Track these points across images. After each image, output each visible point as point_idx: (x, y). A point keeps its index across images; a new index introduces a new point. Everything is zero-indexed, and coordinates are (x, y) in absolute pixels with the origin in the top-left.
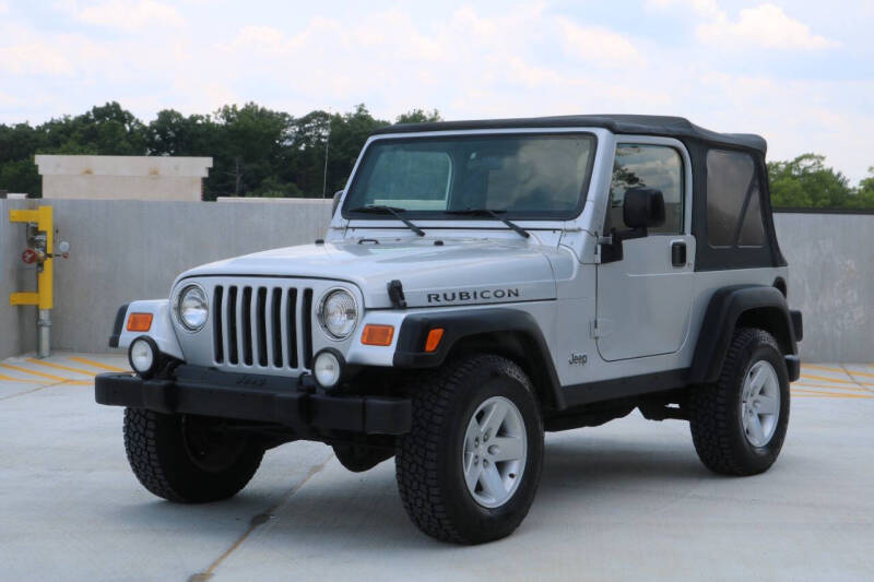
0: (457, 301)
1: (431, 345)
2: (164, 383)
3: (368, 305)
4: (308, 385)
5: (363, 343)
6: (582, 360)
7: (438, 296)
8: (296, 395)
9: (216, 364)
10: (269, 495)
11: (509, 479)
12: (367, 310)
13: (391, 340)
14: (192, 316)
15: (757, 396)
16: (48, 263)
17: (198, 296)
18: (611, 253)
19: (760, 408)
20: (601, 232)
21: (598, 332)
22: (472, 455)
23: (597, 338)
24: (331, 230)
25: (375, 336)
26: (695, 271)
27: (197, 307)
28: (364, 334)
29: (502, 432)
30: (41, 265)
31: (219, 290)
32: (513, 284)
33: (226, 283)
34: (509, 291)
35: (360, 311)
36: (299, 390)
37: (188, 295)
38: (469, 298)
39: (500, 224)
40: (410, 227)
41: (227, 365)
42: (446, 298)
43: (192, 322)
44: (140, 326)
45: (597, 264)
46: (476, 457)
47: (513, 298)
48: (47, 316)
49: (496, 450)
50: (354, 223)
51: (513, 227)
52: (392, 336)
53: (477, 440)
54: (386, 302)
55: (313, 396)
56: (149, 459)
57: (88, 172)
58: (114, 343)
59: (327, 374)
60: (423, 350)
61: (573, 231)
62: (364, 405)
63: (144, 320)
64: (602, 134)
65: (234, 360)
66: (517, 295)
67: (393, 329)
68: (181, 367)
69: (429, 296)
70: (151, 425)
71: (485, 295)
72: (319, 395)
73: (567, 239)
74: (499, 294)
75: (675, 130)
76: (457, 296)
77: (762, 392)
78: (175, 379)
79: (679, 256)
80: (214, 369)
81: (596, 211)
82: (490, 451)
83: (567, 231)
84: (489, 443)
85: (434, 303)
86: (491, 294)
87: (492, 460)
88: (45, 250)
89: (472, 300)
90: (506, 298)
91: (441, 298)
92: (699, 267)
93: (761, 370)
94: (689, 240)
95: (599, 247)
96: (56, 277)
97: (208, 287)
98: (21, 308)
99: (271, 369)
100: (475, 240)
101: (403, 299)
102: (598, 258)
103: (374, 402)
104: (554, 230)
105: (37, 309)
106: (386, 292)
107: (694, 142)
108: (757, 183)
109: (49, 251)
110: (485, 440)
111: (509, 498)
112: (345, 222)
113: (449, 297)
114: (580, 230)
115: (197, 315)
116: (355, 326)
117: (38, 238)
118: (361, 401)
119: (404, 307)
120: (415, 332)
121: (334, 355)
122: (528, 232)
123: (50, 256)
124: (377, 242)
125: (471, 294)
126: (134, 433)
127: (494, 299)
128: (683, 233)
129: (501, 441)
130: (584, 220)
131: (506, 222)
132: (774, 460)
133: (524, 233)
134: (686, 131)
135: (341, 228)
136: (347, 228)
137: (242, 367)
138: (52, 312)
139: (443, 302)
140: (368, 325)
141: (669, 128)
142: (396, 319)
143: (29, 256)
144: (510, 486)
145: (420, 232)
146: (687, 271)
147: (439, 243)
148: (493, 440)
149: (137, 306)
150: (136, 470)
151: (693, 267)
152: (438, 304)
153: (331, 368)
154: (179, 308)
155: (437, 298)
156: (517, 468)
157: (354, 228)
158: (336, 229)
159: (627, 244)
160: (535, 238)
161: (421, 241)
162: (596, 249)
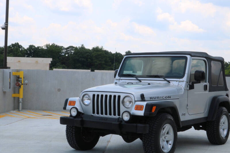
1: (153, 110)
2: (80, 119)
3: (136, 100)
4: (121, 120)
5: (135, 110)
7: (152, 98)
8: (118, 123)
9: (93, 114)
10: (101, 148)
11: (169, 145)
12: (135, 101)
13: (143, 109)
14: (86, 102)
15: (222, 124)
16: (22, 86)
17: (88, 97)
18: (191, 87)
19: (223, 127)
20: (189, 82)
21: (188, 107)
22: (161, 139)
23: (188, 109)
24: (115, 80)
25: (138, 108)
26: (209, 92)
27: (88, 100)
28: (135, 107)
29: (168, 133)
30: (20, 86)
31: (94, 95)
32: (169, 95)
33: (96, 94)
34: (169, 97)
35: (134, 101)
36: (118, 122)
37: (85, 96)
39: (162, 79)
40: (138, 79)
41: (96, 115)
42: (154, 98)
43: (86, 103)
44: (72, 104)
45: (188, 90)
46: (162, 139)
47: (169, 98)
48: (21, 100)
49: (166, 138)
50: (121, 78)
51: (166, 80)
52: (143, 108)
53: (162, 135)
54: (140, 99)
55: (122, 123)
56: (73, 139)
57: (19, 62)
58: (65, 108)
59: (126, 118)
60: (152, 112)
61: (182, 81)
62: (137, 126)
63: (73, 103)
64: (188, 57)
65: (98, 113)
66: (170, 98)
67: (143, 106)
68: (83, 115)
69: (150, 98)
70: (74, 130)
72: (123, 123)
73: (181, 83)
74: (166, 97)
75: (205, 56)
76: (157, 98)
77: (224, 123)
78: (83, 118)
79: (205, 88)
80: (92, 116)
81: (188, 76)
82: (165, 138)
83: (180, 81)
84: (165, 136)
85: (151, 99)
87: (165, 140)
88: (21, 83)
89: (160, 99)
90: (168, 99)
91: (153, 98)
92: (210, 91)
93: (224, 117)
94: (207, 84)
95: (189, 86)
96: (24, 90)
97: (91, 94)
98: (14, 98)
99: (108, 116)
100: (157, 83)
101: (144, 98)
102: (188, 88)
103: (139, 125)
104: (177, 81)
105: (19, 98)
106: (140, 97)
107: (208, 59)
108: (222, 70)
109: (22, 83)
110: (164, 135)
111: (169, 150)
112: (119, 78)
113: (155, 98)
114: (184, 81)
115: (87, 102)
116: (132, 105)
117: (20, 79)
118: (136, 125)
119: (145, 101)
120: (149, 107)
121: (128, 113)
122: (170, 81)
123: (22, 84)
124: (132, 84)
125: (160, 98)
126: (69, 132)
127: (165, 99)
128: (206, 82)
129: (167, 135)
130: (185, 79)
131: (164, 79)
132: (226, 141)
133: (169, 82)
134: (207, 56)
135: (118, 79)
136: (120, 79)
137: (100, 115)
138: (22, 99)
139: (154, 99)
140: (136, 105)
141: (204, 55)
142: (144, 104)
143: (18, 84)
144: (170, 147)
145: (140, 81)
146: (207, 92)
147: (149, 84)
148: (166, 135)
149: (71, 99)
150: (69, 141)
151: (208, 91)
152: (152, 100)
153: (127, 116)
154: (83, 100)
155: (152, 99)
156: (171, 142)
157: (122, 79)
158: (117, 79)
159: (195, 85)
160: (172, 83)
161: (141, 83)
162: (188, 86)
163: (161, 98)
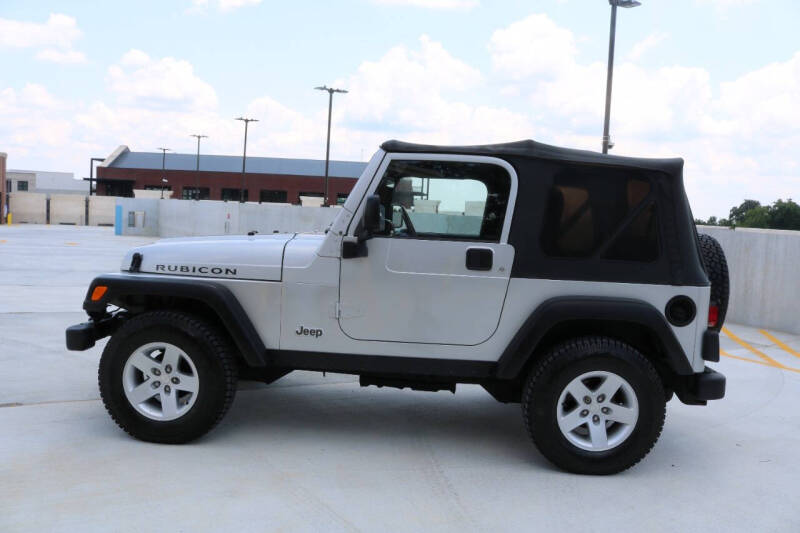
0: (178, 271)
6: (317, 333)
7: (164, 267)
18: (353, 251)
21: (339, 314)
23: (338, 319)
34: (227, 271)
38: (188, 271)
42: (170, 269)
45: (339, 258)
47: (230, 275)
49: (179, 382)
69: (157, 268)
71: (203, 270)
74: (216, 271)
79: (478, 261)
84: (172, 375)
85: (160, 271)
86: (209, 270)
87: (174, 388)
89: (191, 273)
90: (223, 274)
91: (166, 269)
95: (342, 245)
111: (175, 418)
113: (173, 268)
119: (139, 272)
125: (191, 269)
127: (211, 274)
139: (168, 272)
146: (497, 276)
148: (176, 373)
151: (507, 273)
152: (162, 272)
155: (163, 269)
163: (194, 271)
